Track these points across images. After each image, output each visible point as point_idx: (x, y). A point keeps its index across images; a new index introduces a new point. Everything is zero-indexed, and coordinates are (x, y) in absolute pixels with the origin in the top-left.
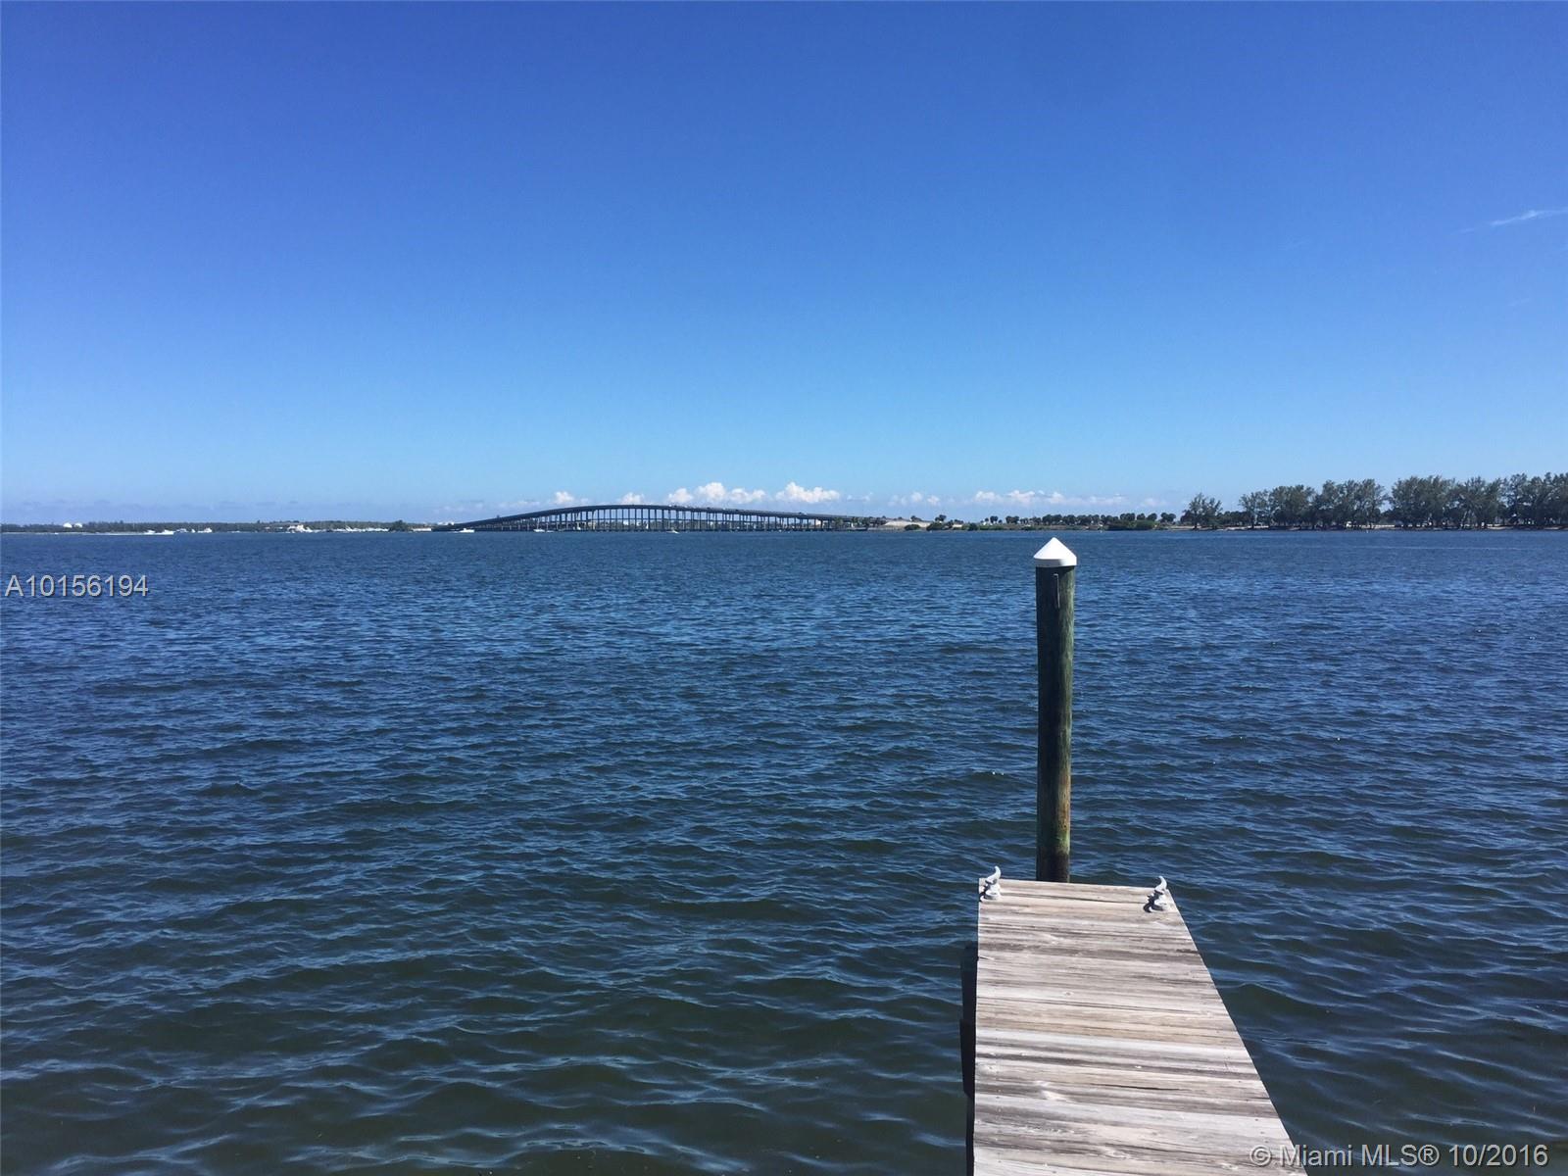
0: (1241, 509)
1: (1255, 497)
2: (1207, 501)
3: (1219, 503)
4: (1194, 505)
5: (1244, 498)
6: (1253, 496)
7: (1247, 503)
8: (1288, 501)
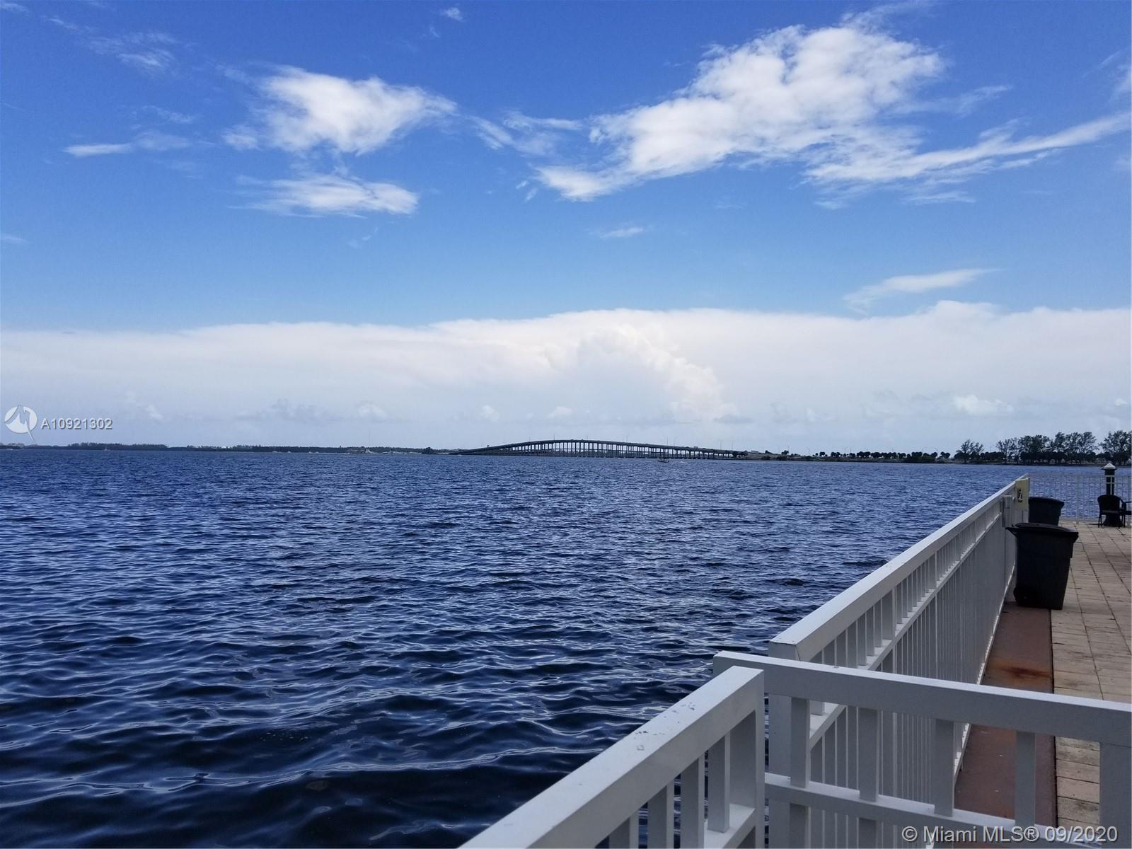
0: (998, 450)
1: (1007, 442)
2: (974, 445)
3: (982, 446)
4: (965, 447)
5: (1000, 443)
6: (1006, 441)
7: (1001, 446)
8: (1031, 446)
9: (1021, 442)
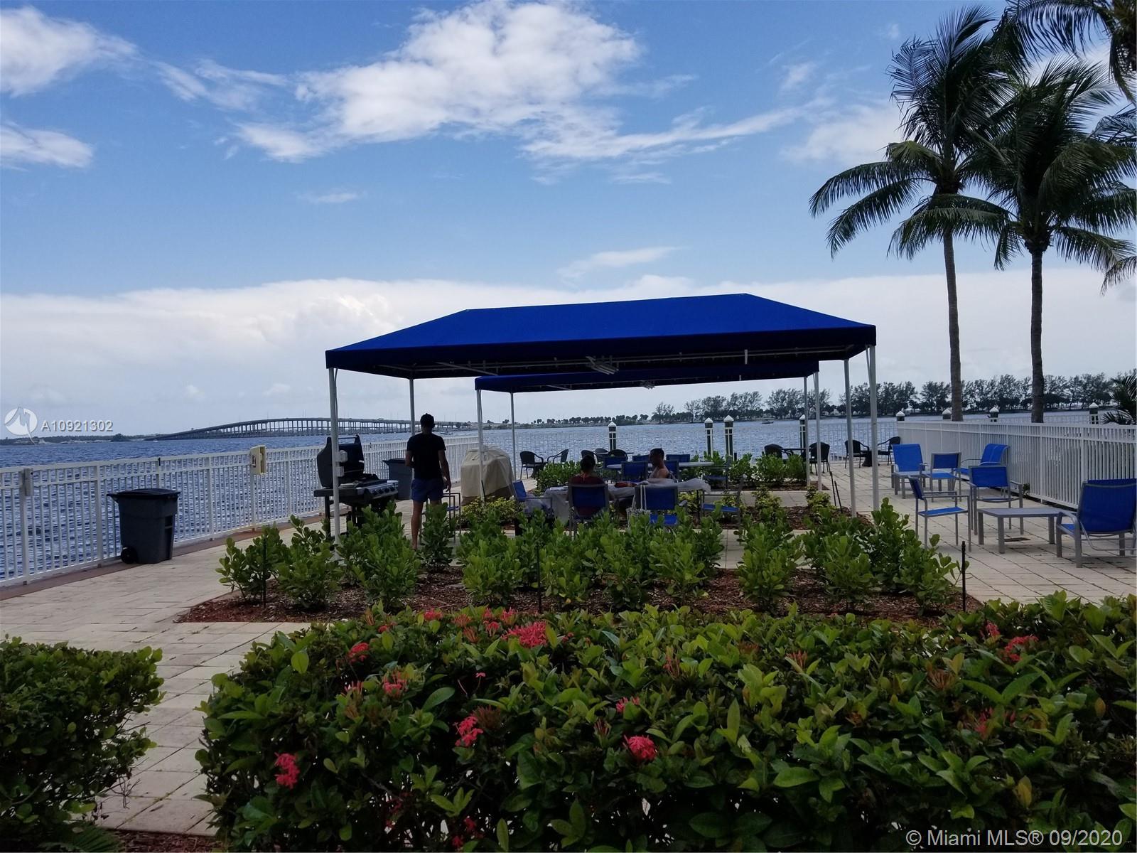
0: (686, 411)
2: (666, 408)
3: (672, 409)
4: (659, 410)
7: (688, 408)
8: (712, 406)
9: (704, 402)
